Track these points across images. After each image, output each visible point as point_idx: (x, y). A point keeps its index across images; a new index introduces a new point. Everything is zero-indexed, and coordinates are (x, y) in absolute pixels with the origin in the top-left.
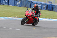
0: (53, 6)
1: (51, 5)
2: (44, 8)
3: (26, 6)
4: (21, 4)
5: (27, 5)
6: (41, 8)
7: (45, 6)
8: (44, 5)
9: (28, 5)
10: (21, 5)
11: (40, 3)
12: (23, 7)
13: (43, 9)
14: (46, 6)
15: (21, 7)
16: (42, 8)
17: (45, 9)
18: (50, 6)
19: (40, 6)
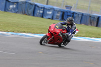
0: (73, 13)
1: (70, 12)
2: (57, 16)
3: (26, 12)
4: (17, 8)
5: (27, 10)
6: (53, 16)
7: (60, 13)
8: (58, 11)
9: (29, 10)
10: (17, 10)
11: (51, 9)
12: (21, 13)
13: (57, 18)
14: (62, 13)
15: (16, 13)
16: (55, 17)
17: (60, 18)
18: (69, 14)
19: (50, 13)
